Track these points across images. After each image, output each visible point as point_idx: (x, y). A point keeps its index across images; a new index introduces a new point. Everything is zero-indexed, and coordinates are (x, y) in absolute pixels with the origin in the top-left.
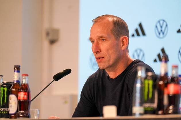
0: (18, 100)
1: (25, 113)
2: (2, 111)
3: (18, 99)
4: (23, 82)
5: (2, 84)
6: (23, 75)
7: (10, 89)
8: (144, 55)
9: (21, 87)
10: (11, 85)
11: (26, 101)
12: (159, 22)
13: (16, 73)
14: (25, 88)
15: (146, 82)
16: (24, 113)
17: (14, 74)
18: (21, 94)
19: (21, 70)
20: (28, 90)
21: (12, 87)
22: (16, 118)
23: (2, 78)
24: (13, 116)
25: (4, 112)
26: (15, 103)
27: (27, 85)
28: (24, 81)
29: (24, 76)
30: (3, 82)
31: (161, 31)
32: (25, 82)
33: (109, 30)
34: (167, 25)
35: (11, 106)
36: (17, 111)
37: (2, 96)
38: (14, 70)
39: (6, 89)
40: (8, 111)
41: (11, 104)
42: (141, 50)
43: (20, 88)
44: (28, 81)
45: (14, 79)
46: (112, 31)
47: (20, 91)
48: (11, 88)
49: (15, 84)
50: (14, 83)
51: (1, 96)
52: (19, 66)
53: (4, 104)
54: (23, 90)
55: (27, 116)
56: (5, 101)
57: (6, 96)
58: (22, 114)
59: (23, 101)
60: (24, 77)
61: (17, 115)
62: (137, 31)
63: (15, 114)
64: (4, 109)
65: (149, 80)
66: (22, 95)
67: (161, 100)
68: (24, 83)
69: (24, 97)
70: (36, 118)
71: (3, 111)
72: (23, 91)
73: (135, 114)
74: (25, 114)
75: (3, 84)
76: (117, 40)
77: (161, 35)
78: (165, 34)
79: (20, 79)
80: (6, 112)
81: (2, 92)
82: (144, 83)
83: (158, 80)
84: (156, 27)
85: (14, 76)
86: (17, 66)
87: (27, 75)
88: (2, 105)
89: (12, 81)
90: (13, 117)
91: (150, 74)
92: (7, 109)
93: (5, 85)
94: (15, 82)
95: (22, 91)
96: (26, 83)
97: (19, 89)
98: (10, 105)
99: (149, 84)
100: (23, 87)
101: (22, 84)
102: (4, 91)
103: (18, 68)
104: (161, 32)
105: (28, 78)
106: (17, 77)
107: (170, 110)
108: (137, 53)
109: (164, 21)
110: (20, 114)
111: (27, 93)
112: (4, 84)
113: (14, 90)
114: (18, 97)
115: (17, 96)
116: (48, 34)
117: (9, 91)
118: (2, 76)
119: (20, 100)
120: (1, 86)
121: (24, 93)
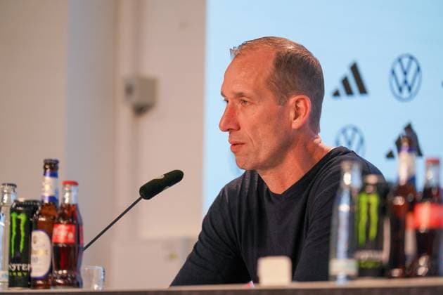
0: (53, 245)
1: (69, 276)
2: (13, 270)
3: (53, 241)
4: (64, 199)
5: (15, 204)
6: (65, 183)
7: (32, 217)
8: (362, 141)
9: (60, 211)
10: (37, 209)
11: (71, 246)
12: (400, 60)
13: (48, 178)
14: (70, 215)
15: (364, 199)
16: (67, 276)
17: (44, 180)
18: (59, 230)
19: (60, 172)
20: (77, 220)
21: (37, 212)
22: (49, 288)
23: (14, 191)
24: (40, 282)
25: (20, 274)
26: (46, 251)
27: (75, 206)
28: (67, 198)
29: (68, 185)
30: (16, 201)
31: (406, 82)
32: (70, 200)
33: (261, 80)
34: (418, 69)
35: (36, 260)
36: (51, 271)
37: (14, 233)
38: (43, 171)
39: (23, 217)
40: (29, 272)
41: (36, 253)
42: (355, 130)
43: (57, 216)
44: (76, 197)
45: (42, 194)
46: (268, 82)
47: (56, 221)
48: (35, 215)
49: (46, 204)
50: (43, 201)
51: (11, 234)
52: (57, 162)
53: (18, 255)
54: (64, 219)
55: (75, 282)
56: (22, 247)
57: (23, 234)
58: (62, 277)
59: (65, 246)
60: (67, 189)
61: (50, 280)
62: (345, 82)
63: (45, 278)
64: (18, 265)
65: (369, 194)
66: (62, 233)
67: (398, 243)
68: (67, 201)
69: (67, 237)
70: (96, 287)
71: (16, 271)
72: (65, 222)
73: (335, 278)
74: (69, 279)
75: (17, 206)
76: (280, 104)
77: (405, 93)
78: (414, 89)
79: (57, 192)
80: (23, 275)
81: (14, 225)
82: (359, 202)
83: (391, 193)
84: (393, 72)
85: (43, 187)
86: (51, 160)
87: (75, 184)
88: (13, 256)
89: (39, 198)
90: (40, 285)
91: (372, 179)
92: (27, 267)
93: (20, 208)
94: (46, 201)
95: (62, 221)
96: (73, 202)
97: (54, 218)
98: (33, 256)
99: (369, 205)
100: (66, 211)
101: (62, 205)
102: (18, 221)
103: (53, 165)
104: (405, 87)
105: (77, 191)
106: (51, 187)
107: (420, 266)
108: (346, 137)
109: (411, 58)
110: (56, 278)
111: (73, 227)
112: (19, 204)
113: (42, 219)
114: (54, 237)
115: (50, 235)
116: (129, 90)
117: (31, 222)
118: (14, 186)
119: (56, 244)
120: (13, 210)
121: (67, 228)
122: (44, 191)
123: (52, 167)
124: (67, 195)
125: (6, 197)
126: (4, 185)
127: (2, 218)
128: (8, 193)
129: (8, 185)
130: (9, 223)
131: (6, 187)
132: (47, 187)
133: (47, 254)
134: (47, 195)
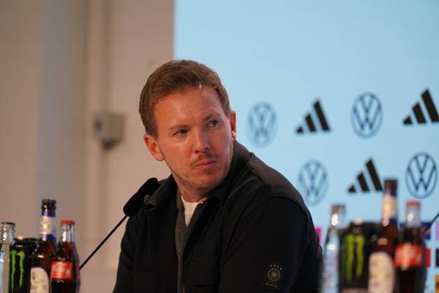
0: (51, 281)
3: (52, 277)
4: (62, 238)
5: (14, 242)
6: (63, 222)
7: (31, 254)
8: (324, 176)
9: (58, 249)
10: (35, 246)
12: (361, 99)
13: (46, 218)
14: (67, 252)
15: (350, 239)
17: (42, 220)
18: (57, 267)
19: (57, 211)
20: (73, 256)
21: (36, 250)
23: (13, 229)
26: (45, 286)
27: (72, 244)
29: (65, 225)
30: (15, 239)
31: (367, 119)
32: (67, 238)
34: (379, 107)
37: (14, 269)
38: (41, 210)
39: (22, 254)
41: (34, 288)
42: (318, 165)
43: (55, 254)
45: (41, 232)
47: (54, 258)
48: (33, 253)
49: (44, 242)
50: (41, 239)
51: (11, 270)
52: (54, 202)
53: (18, 289)
54: (62, 257)
56: (21, 282)
57: (22, 270)
59: (63, 281)
60: (64, 228)
62: (308, 119)
65: (356, 235)
66: (60, 269)
68: (64, 240)
69: (64, 274)
72: (63, 259)
75: (16, 243)
77: (367, 130)
79: (54, 230)
81: (14, 262)
84: (355, 110)
85: (41, 226)
86: (49, 200)
87: (72, 223)
88: (12, 290)
89: (37, 237)
93: (20, 246)
94: (44, 239)
95: (59, 258)
96: (70, 240)
97: (53, 255)
98: (32, 291)
99: (355, 245)
100: (64, 249)
101: (59, 244)
102: (18, 258)
103: (50, 205)
104: (367, 123)
106: (49, 226)
108: (309, 172)
109: (373, 97)
111: (70, 264)
112: (18, 242)
113: (41, 256)
114: (52, 273)
115: (48, 271)
116: (98, 125)
117: (30, 259)
118: (12, 224)
119: (54, 279)
120: (12, 248)
121: (65, 265)
122: (42, 230)
123: (49, 207)
124: (64, 234)
125: (5, 236)
126: (2, 223)
127: (2, 255)
128: (8, 232)
129: (8, 223)
130: (9, 260)
131: (6, 226)
132: (45, 226)
133: (45, 289)
134: (45, 233)
